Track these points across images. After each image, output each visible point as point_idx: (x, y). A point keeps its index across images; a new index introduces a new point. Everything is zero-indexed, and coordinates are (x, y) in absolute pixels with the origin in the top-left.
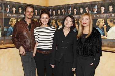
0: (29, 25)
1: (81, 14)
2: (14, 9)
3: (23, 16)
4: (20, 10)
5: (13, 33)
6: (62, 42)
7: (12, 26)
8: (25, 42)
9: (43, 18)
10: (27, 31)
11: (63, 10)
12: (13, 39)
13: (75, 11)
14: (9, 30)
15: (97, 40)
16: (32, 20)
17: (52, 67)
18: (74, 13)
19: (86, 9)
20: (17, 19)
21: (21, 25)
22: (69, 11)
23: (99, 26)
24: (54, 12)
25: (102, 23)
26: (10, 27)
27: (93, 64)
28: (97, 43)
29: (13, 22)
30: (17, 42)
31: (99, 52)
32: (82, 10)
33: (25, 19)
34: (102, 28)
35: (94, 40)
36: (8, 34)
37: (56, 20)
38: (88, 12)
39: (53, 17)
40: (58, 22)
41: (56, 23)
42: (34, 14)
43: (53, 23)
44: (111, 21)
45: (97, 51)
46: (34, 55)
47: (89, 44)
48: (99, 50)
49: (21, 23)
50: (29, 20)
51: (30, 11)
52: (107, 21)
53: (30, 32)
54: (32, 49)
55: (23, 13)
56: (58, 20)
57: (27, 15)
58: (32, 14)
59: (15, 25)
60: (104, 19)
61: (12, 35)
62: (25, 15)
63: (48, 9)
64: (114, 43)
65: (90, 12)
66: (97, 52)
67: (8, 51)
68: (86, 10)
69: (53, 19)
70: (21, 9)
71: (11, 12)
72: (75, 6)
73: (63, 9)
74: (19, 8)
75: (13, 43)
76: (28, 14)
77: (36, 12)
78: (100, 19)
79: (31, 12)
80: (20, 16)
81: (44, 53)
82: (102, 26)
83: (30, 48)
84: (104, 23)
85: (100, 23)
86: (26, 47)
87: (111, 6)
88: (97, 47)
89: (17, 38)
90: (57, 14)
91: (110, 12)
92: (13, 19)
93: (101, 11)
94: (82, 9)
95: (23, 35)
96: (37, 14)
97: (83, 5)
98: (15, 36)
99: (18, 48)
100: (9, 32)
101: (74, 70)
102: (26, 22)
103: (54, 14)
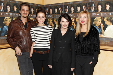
0: (24, 24)
1: (78, 12)
2: (9, 8)
3: (18, 15)
4: (15, 9)
5: (8, 33)
6: (60, 41)
7: (6, 26)
8: (21, 42)
9: (39, 17)
10: (23, 30)
11: (60, 9)
12: (8, 39)
13: (73, 9)
14: (4, 29)
15: (95, 38)
16: (28, 19)
17: (50, 68)
18: (71, 11)
19: (84, 7)
20: (12, 18)
21: (17, 25)
22: (66, 10)
23: (96, 24)
24: (51, 11)
25: (100, 22)
26: (5, 27)
27: (92, 62)
28: (95, 41)
29: (8, 22)
30: (12, 42)
31: (97, 51)
32: (79, 9)
33: (20, 18)
34: (100, 26)
35: (92, 39)
36: (3, 34)
37: (53, 19)
38: (86, 10)
39: (50, 16)
40: (55, 21)
41: (53, 22)
42: (30, 13)
43: (50, 22)
44: (108, 20)
45: (95, 49)
46: (31, 55)
47: (87, 43)
48: (97, 49)
49: (16, 22)
50: (25, 19)
51: (25, 10)
52: (104, 20)
53: (26, 31)
54: (29, 49)
55: (18, 12)
56: (55, 19)
57: (22, 14)
58: (28, 13)
59: (10, 24)
60: (101, 18)
61: (7, 35)
62: (20, 14)
63: (44, 8)
64: (111, 41)
65: (87, 10)
66: (95, 51)
67: (3, 52)
68: (83, 9)
69: (50, 18)
70: (16, 7)
71: (5, 10)
72: (72, 4)
73: (60, 7)
74: (14, 7)
75: (9, 43)
76: (23, 12)
77: (32, 10)
78: (98, 18)
79: (27, 10)
80: (15, 15)
81: (41, 53)
82: (100, 25)
83: (27, 48)
84: (101, 21)
85: (97, 21)
86: (22, 47)
87: (107, 4)
88: (95, 45)
89: (13, 37)
90: (53, 13)
91: (107, 11)
92: (7, 18)
93: (98, 10)
94: (79, 7)
95: (19, 35)
96: (33, 13)
97: (81, 3)
98: (11, 36)
99: (14, 49)
100: (3, 32)
101: (72, 69)
102: (22, 21)
103: (51, 13)
